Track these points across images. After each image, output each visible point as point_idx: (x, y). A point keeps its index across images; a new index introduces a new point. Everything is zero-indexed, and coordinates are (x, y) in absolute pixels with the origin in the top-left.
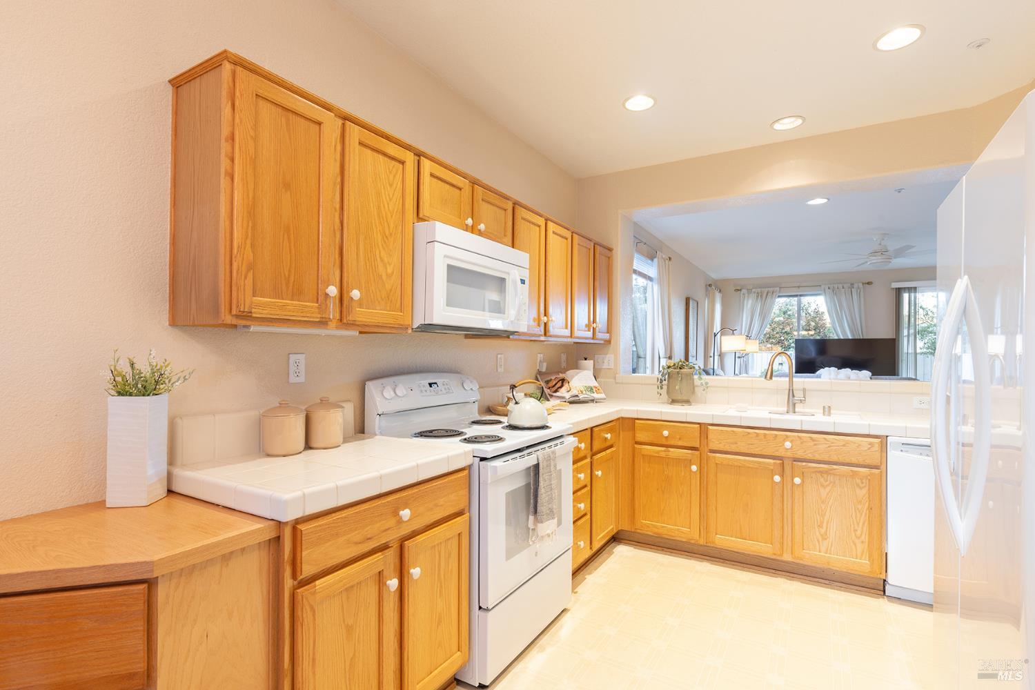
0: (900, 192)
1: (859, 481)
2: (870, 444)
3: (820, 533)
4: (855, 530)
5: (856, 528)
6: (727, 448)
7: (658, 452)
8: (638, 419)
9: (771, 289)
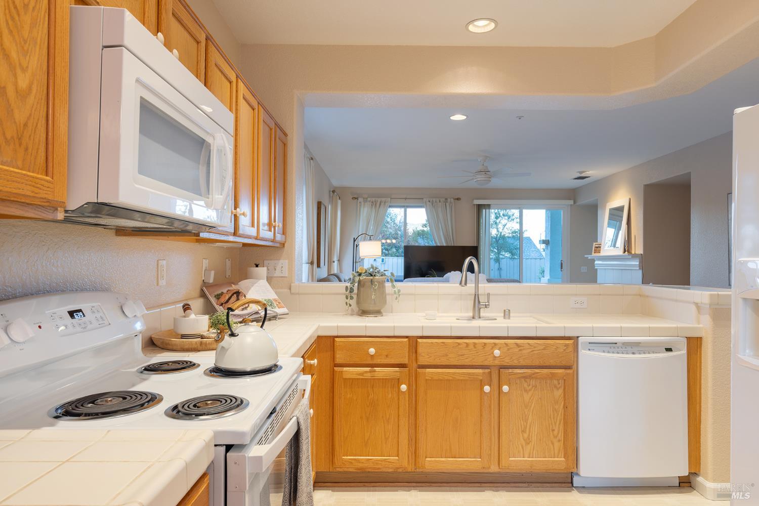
0: (520, 118)
1: (556, 382)
2: (565, 346)
3: (523, 438)
4: (553, 430)
5: (554, 428)
6: (438, 362)
7: (362, 374)
8: (337, 337)
9: (383, 199)
